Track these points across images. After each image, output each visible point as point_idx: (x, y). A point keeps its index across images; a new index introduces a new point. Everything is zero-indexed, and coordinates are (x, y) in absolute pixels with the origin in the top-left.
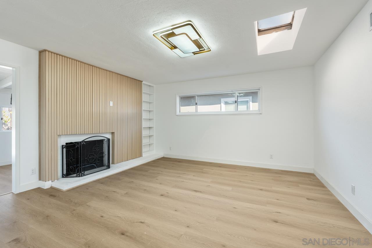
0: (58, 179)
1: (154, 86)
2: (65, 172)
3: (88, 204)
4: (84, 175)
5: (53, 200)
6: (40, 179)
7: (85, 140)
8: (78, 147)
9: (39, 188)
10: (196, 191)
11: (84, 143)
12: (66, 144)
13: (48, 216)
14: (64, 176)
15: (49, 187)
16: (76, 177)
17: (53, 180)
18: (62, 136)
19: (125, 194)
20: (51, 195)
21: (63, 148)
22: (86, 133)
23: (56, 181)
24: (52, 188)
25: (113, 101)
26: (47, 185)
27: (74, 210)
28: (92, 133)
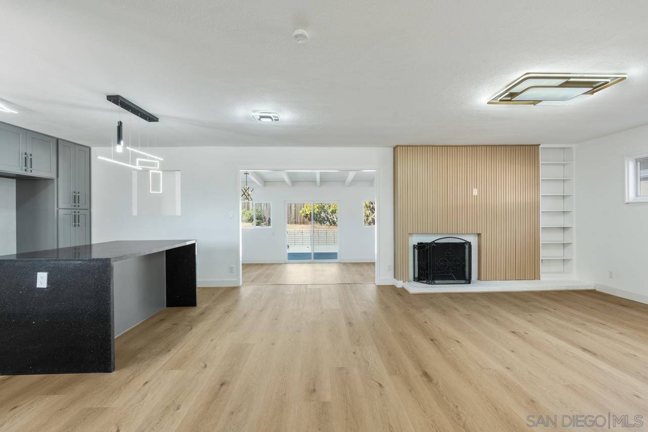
0: (409, 281)
1: (574, 146)
2: (417, 276)
3: (422, 310)
4: (435, 284)
5: (398, 298)
6: (395, 278)
7: (436, 242)
8: (427, 249)
9: (393, 286)
10: (585, 350)
11: (435, 245)
12: (418, 243)
13: (388, 307)
14: (415, 279)
15: (401, 287)
16: (426, 283)
17: (404, 281)
18: (414, 235)
19: (466, 315)
20: (399, 294)
21: (414, 248)
22: (439, 233)
23: (407, 282)
24: (403, 288)
25: (478, 187)
26: (399, 284)
27: (408, 310)
28: (447, 234)
